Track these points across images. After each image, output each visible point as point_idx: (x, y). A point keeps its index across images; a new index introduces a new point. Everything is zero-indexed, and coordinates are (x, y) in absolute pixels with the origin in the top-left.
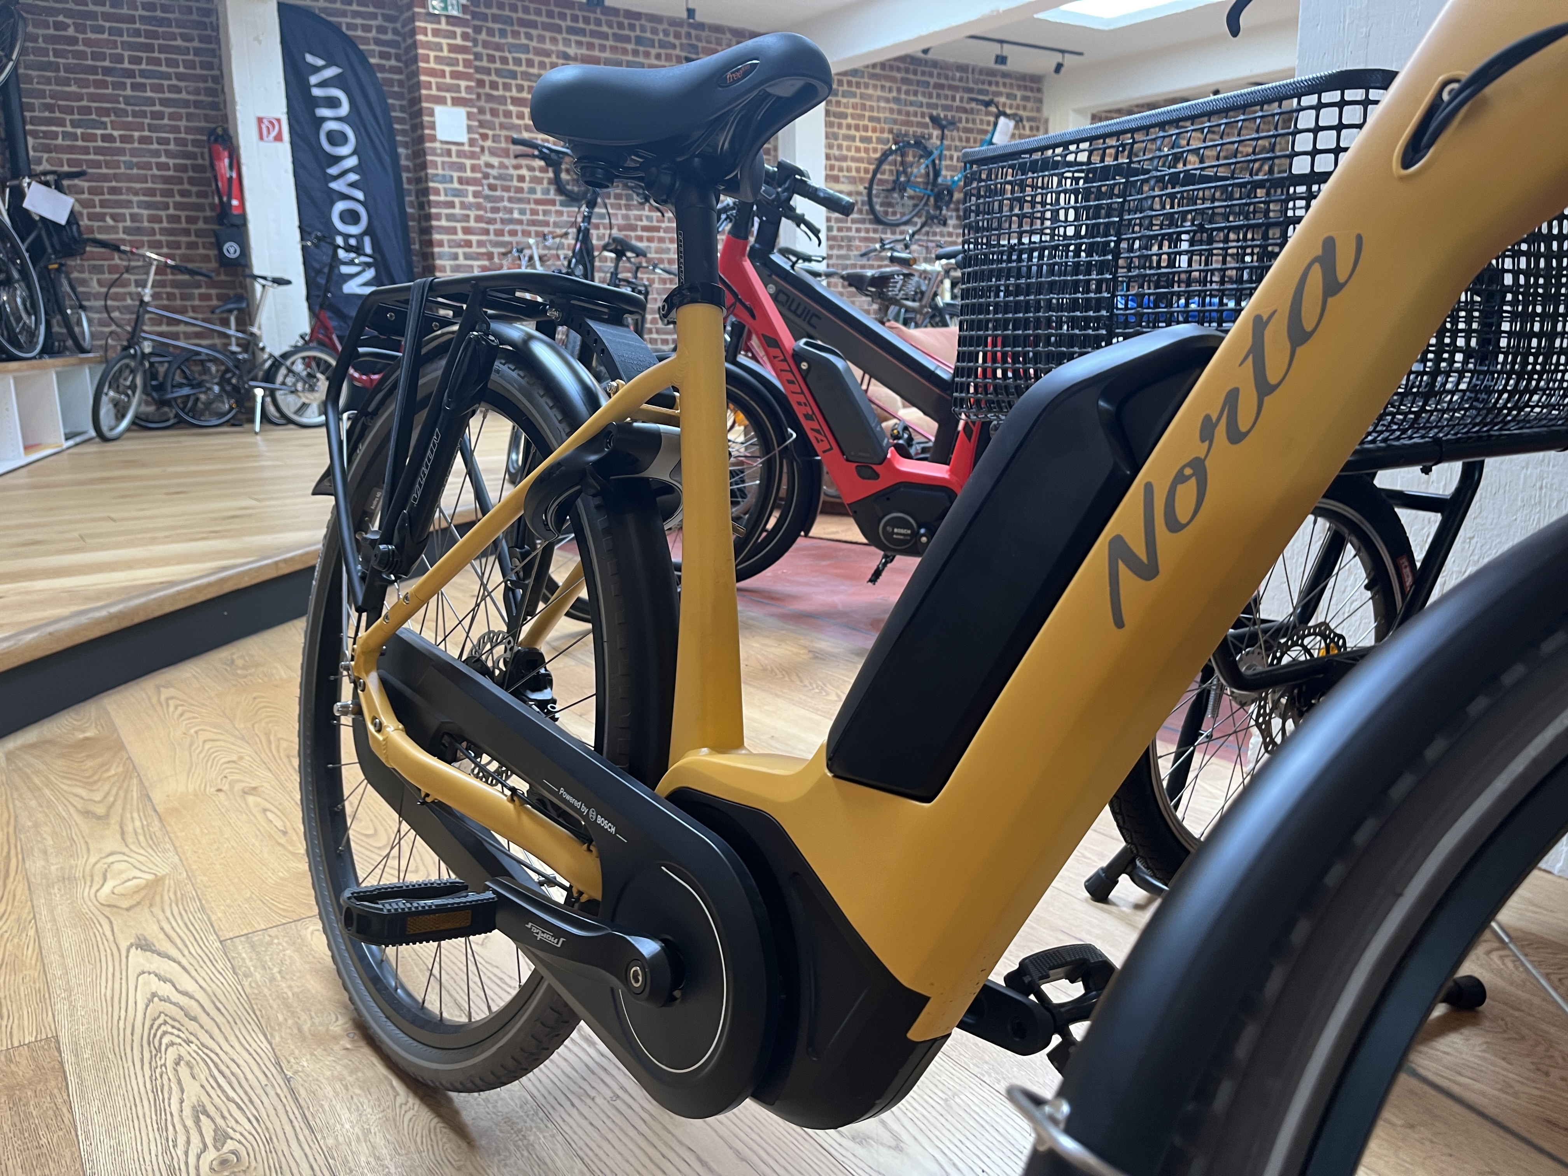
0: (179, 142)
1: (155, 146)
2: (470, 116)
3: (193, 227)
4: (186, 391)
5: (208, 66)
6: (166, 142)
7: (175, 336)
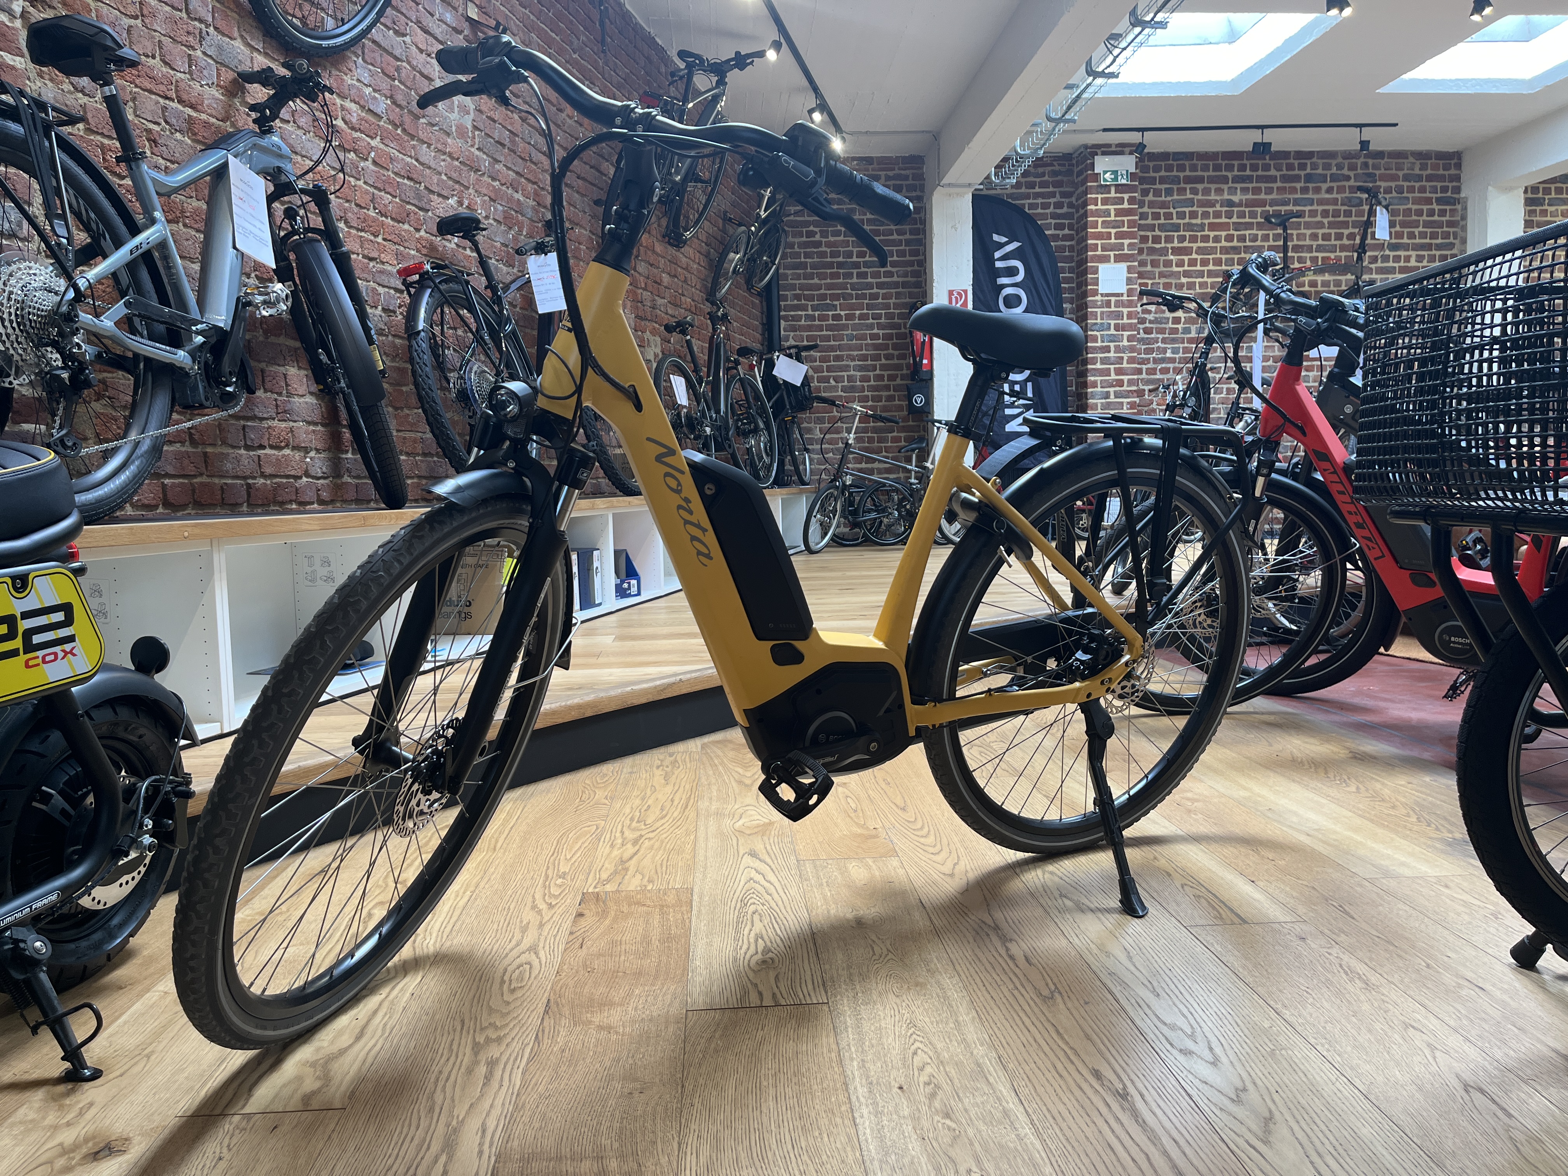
0: (889, 316)
1: (871, 321)
2: (1130, 270)
3: (892, 383)
4: (873, 515)
5: (915, 253)
6: (879, 317)
7: (871, 472)
